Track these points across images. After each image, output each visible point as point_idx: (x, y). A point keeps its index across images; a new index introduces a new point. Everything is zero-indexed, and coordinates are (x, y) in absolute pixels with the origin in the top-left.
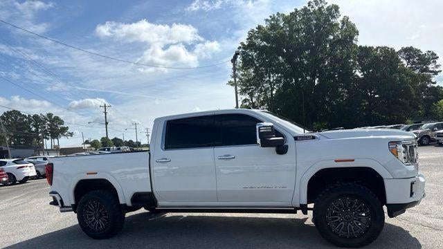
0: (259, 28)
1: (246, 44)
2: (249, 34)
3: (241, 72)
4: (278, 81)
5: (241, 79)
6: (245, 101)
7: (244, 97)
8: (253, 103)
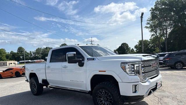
1: (154, 8)
2: (156, 3)
3: (151, 22)
4: (170, 25)
5: (151, 25)
6: (153, 35)
7: (152, 33)
8: (157, 36)
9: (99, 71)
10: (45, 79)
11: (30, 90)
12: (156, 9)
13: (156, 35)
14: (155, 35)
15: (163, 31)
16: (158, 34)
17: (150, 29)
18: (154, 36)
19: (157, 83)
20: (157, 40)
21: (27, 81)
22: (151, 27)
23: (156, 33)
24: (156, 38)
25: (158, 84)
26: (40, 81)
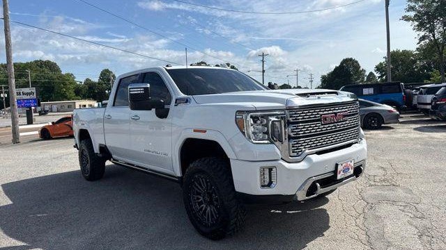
3: (420, 4)
5: (419, 12)
6: (423, 38)
7: (422, 33)
8: (436, 40)
9: (195, 131)
10: (104, 143)
11: (80, 169)
13: (434, 36)
14: (428, 37)
16: (437, 36)
17: (417, 23)
18: (427, 41)
19: (337, 165)
20: (434, 51)
21: (76, 146)
22: (417, 18)
23: (432, 30)
24: (433, 47)
25: (340, 168)
26: (97, 150)
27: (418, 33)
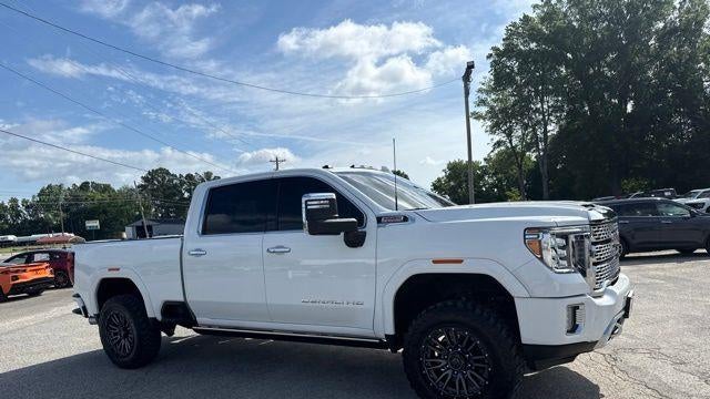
0: (526, 19)
1: (502, 48)
2: (508, 30)
3: (493, 97)
4: (556, 109)
5: (492, 108)
6: (499, 144)
7: (497, 138)
8: (512, 147)
9: (435, 262)
10: (182, 299)
12: (509, 51)
13: (511, 142)
14: (504, 142)
15: (534, 130)
16: (515, 142)
17: (489, 123)
18: (503, 148)
19: (629, 299)
20: (512, 163)
21: (82, 311)
22: (492, 113)
23: (509, 134)
24: (510, 156)
26: (153, 310)
27: (492, 136)
